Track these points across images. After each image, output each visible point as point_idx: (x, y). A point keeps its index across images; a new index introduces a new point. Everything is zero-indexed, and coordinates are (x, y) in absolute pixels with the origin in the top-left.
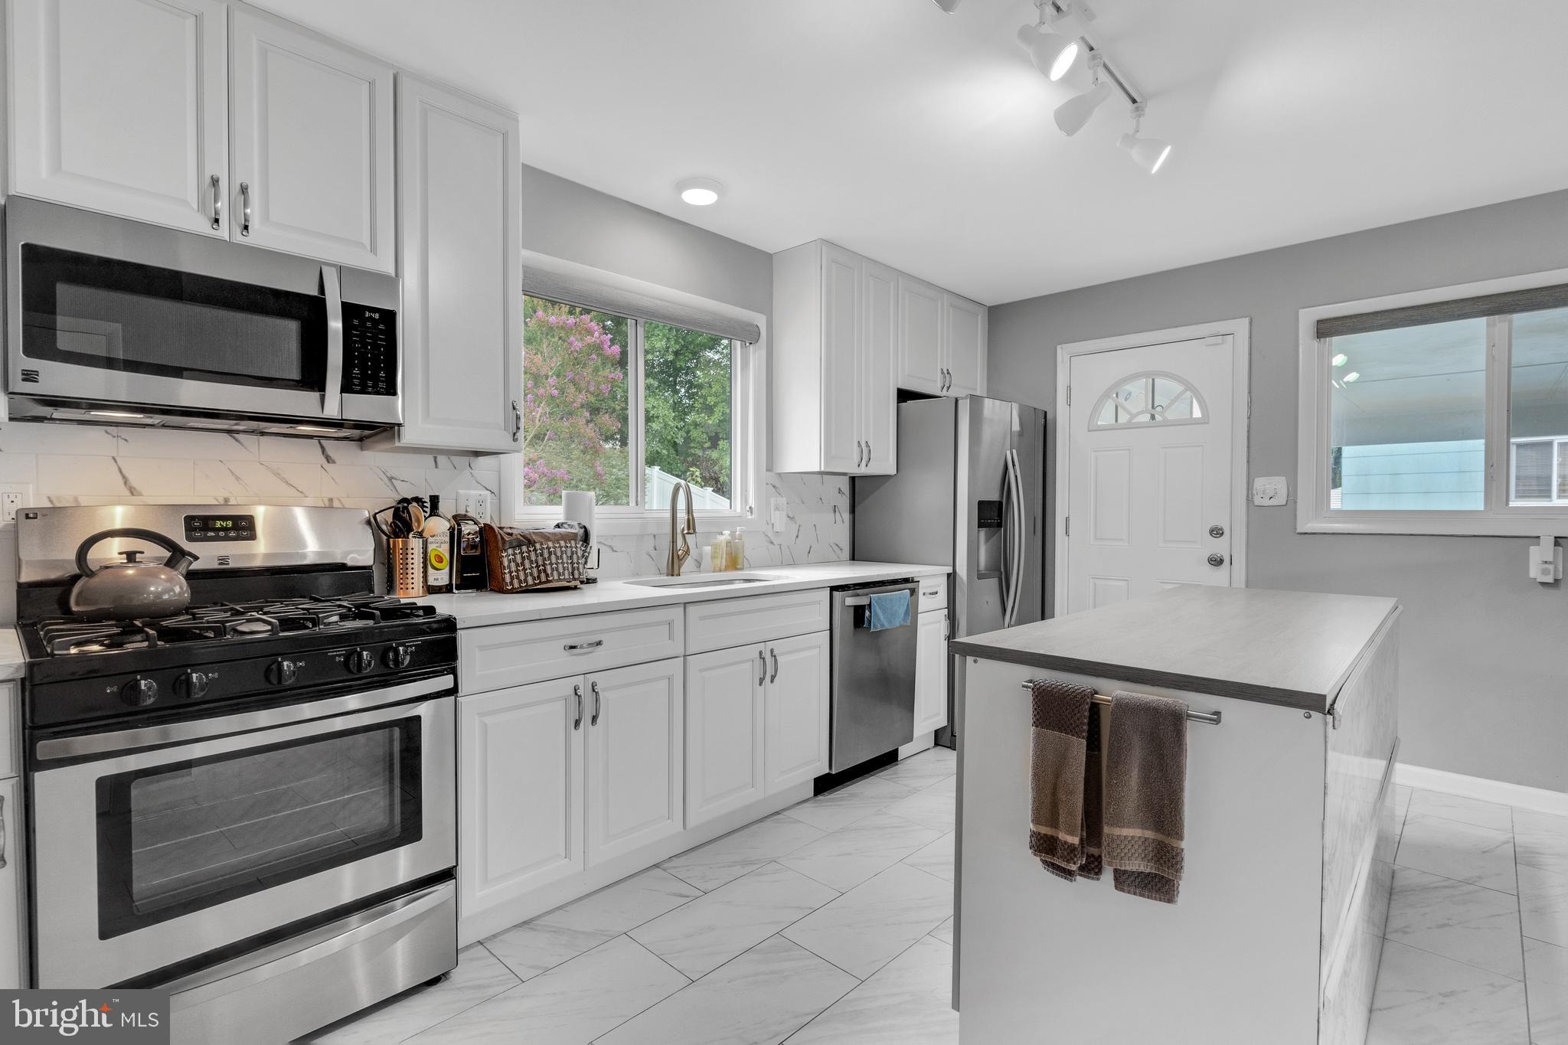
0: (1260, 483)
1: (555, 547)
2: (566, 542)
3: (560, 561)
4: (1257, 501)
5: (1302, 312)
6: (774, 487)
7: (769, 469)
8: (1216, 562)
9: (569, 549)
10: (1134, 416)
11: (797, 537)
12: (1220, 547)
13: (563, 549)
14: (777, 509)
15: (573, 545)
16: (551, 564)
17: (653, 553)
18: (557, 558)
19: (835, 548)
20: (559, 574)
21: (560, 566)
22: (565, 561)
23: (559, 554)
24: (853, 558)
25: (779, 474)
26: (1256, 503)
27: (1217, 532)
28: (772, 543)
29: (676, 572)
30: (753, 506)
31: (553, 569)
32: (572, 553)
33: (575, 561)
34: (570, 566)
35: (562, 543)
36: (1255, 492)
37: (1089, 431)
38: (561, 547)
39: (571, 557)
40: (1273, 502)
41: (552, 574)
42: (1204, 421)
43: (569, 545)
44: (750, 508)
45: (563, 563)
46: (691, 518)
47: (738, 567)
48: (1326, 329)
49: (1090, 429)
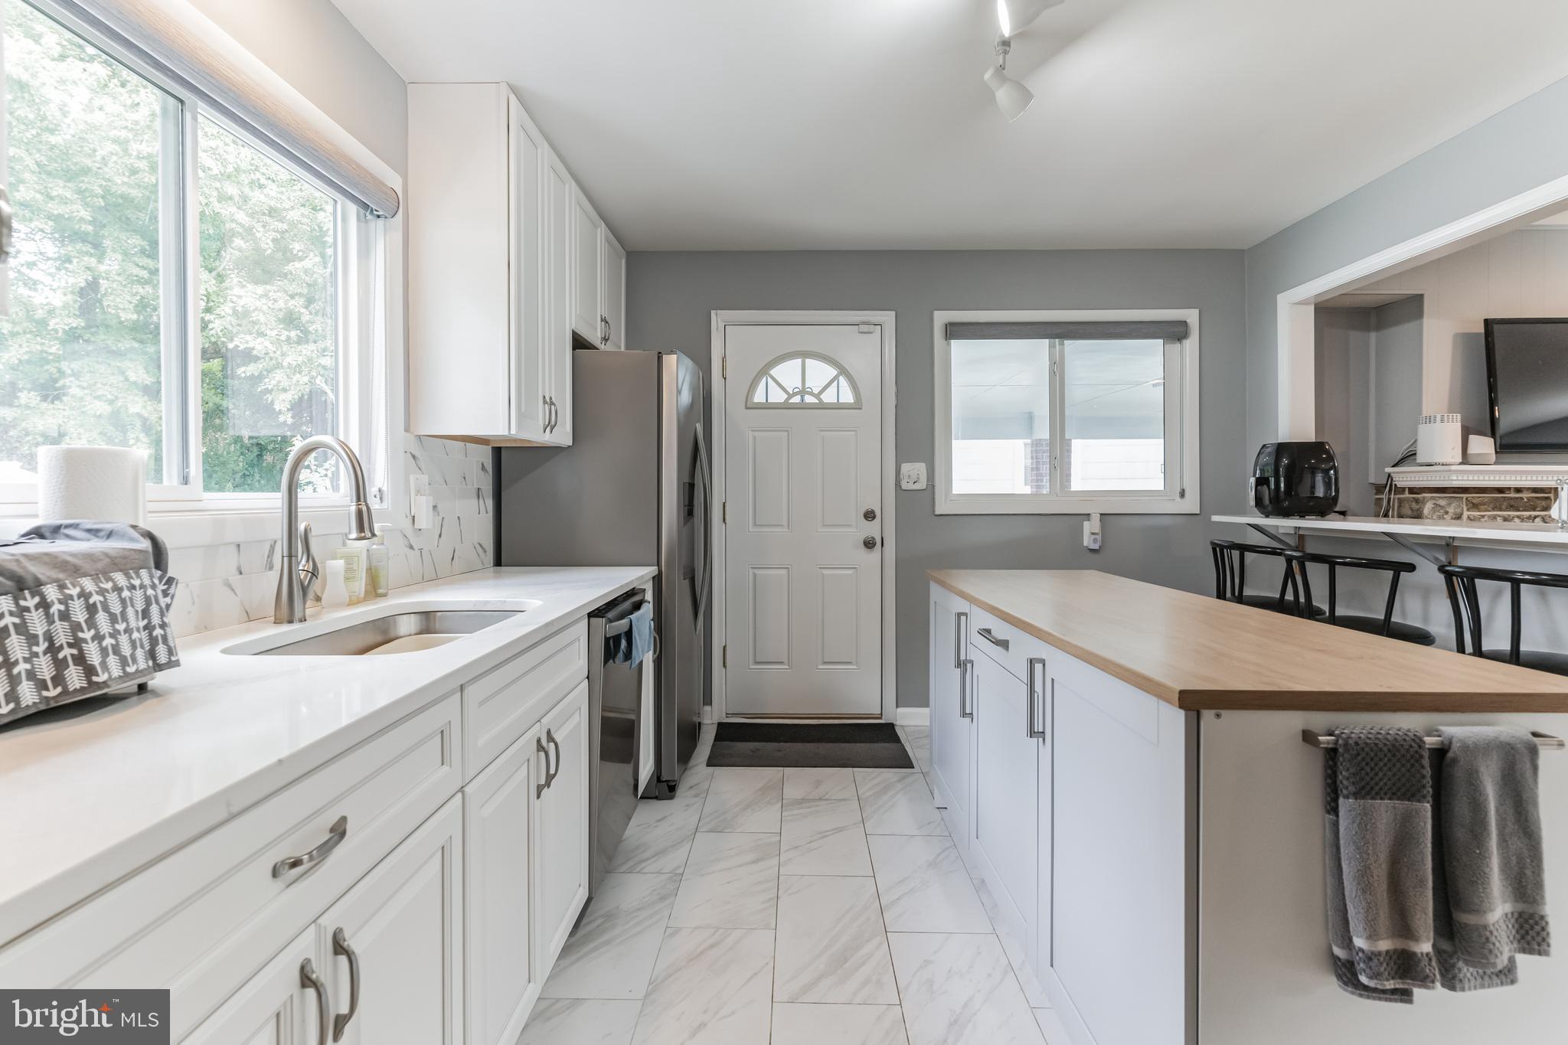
0: (906, 468)
1: (102, 592)
2: (129, 577)
3: (121, 627)
4: (904, 486)
5: (936, 313)
6: (414, 457)
7: (407, 429)
8: (869, 544)
9: (139, 593)
10: (790, 396)
11: (440, 536)
12: (872, 529)
13: (126, 594)
14: (418, 492)
15: (147, 581)
16: (98, 638)
17: (235, 579)
18: (113, 619)
19: (479, 549)
20: (124, 662)
21: (124, 639)
22: (133, 624)
23: (116, 608)
24: (498, 562)
25: (419, 437)
26: (904, 487)
27: (869, 515)
28: (411, 547)
29: (298, 614)
30: (385, 488)
31: (104, 652)
32: (148, 601)
33: (156, 620)
34: (144, 635)
35: (120, 578)
36: (902, 476)
37: (747, 408)
38: (118, 589)
39: (146, 614)
40: (917, 487)
41: (104, 664)
42: (857, 406)
43: (137, 582)
44: (380, 490)
45: (128, 631)
46: (364, 508)
47: (380, 591)
48: (954, 331)
49: (748, 406)
